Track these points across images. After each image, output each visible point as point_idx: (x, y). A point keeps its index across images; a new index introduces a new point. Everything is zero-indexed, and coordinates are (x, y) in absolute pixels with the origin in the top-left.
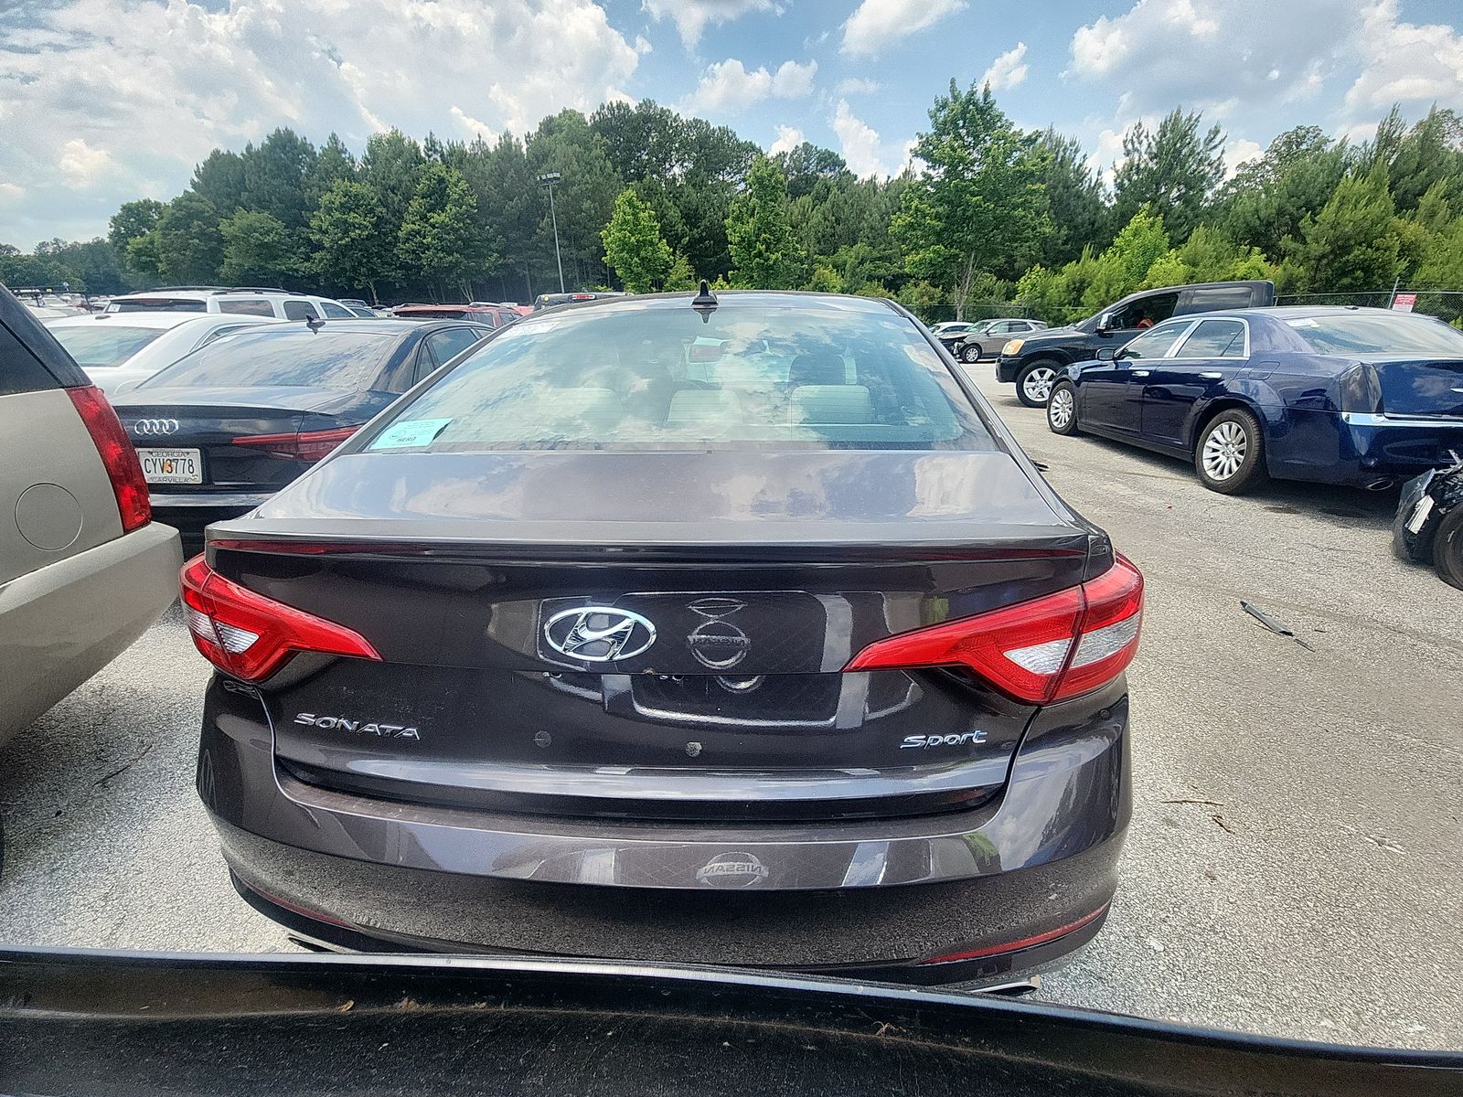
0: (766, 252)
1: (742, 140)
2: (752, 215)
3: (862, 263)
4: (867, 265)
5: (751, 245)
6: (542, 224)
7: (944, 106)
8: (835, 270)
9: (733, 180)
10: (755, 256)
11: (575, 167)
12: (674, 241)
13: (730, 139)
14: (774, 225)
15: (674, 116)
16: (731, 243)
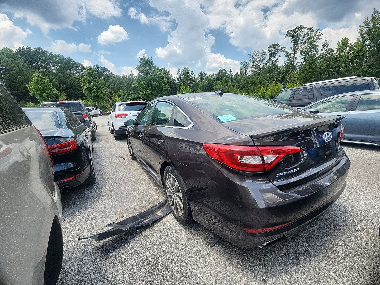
1: (76, 62)
2: (89, 82)
3: (125, 95)
4: (126, 95)
7: (141, 60)
8: (118, 97)
10: (93, 93)
12: (58, 88)
13: (71, 61)
15: (49, 53)
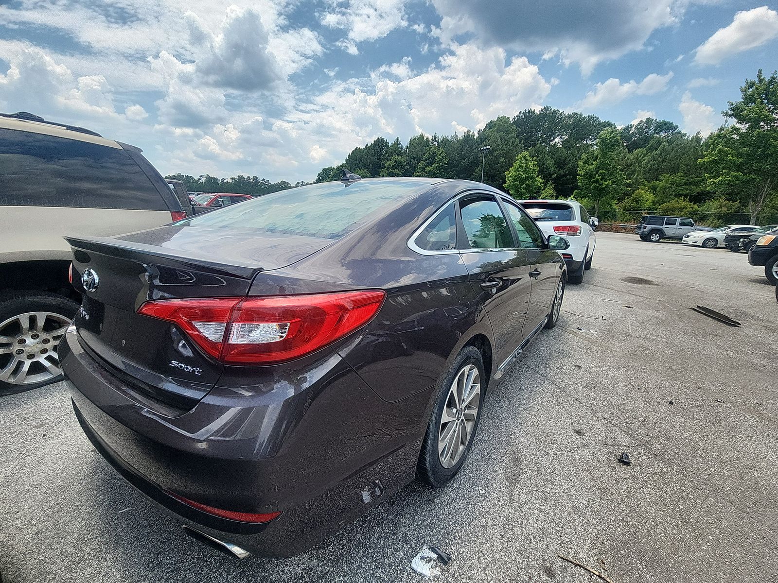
0: (601, 180)
1: (602, 121)
2: (595, 160)
5: (591, 176)
6: (477, 170)
7: (751, 87)
9: (593, 143)
10: (594, 182)
11: (499, 142)
12: (546, 176)
13: (594, 121)
14: (609, 165)
15: (560, 112)
16: (579, 175)
